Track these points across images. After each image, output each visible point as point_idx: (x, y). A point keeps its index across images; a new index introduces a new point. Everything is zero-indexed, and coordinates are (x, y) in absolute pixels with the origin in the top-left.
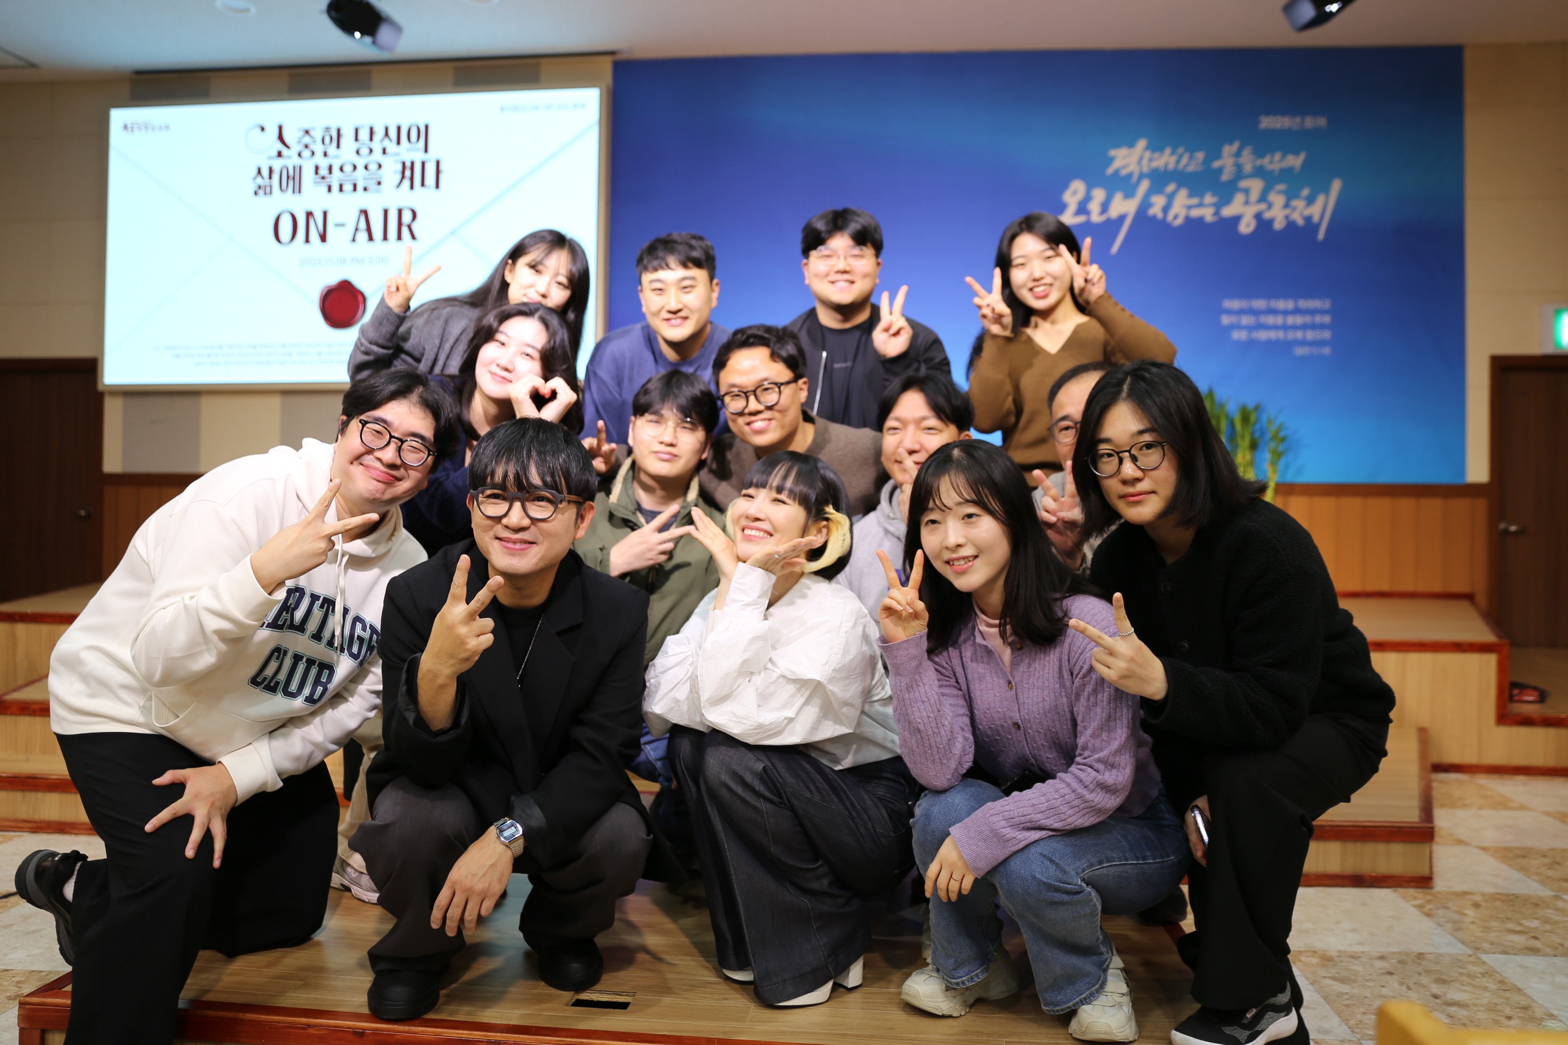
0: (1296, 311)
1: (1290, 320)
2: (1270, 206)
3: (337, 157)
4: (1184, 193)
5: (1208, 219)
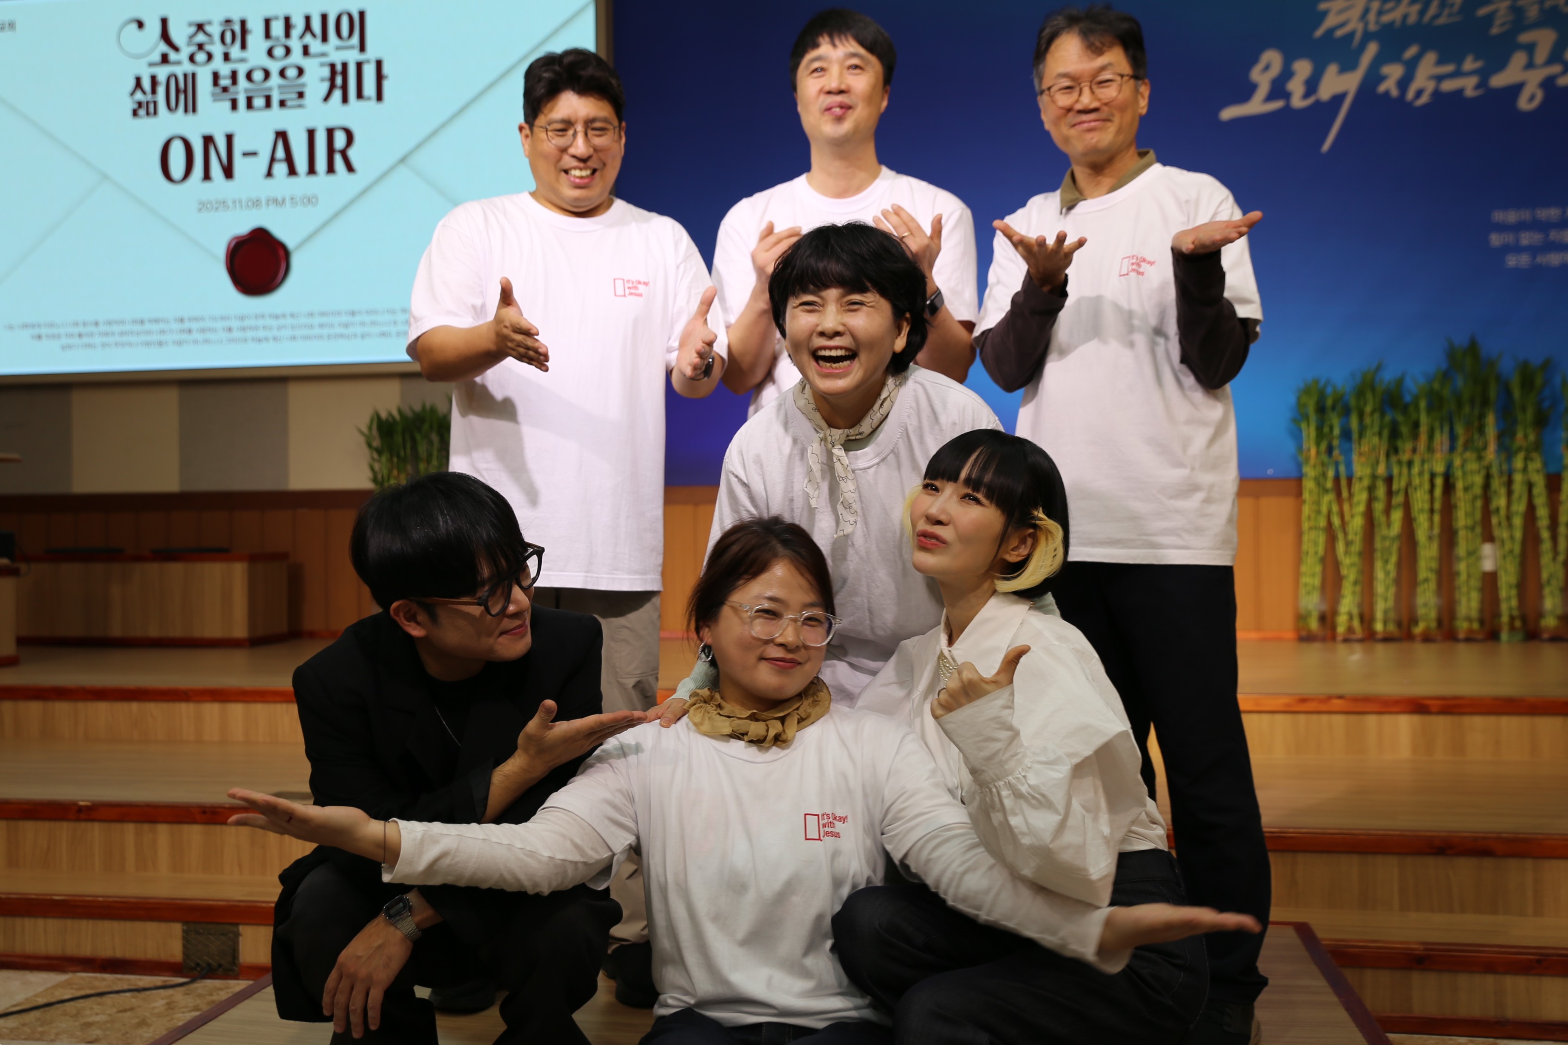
3: (242, 60)
4: (1430, 57)
5: (1470, 93)
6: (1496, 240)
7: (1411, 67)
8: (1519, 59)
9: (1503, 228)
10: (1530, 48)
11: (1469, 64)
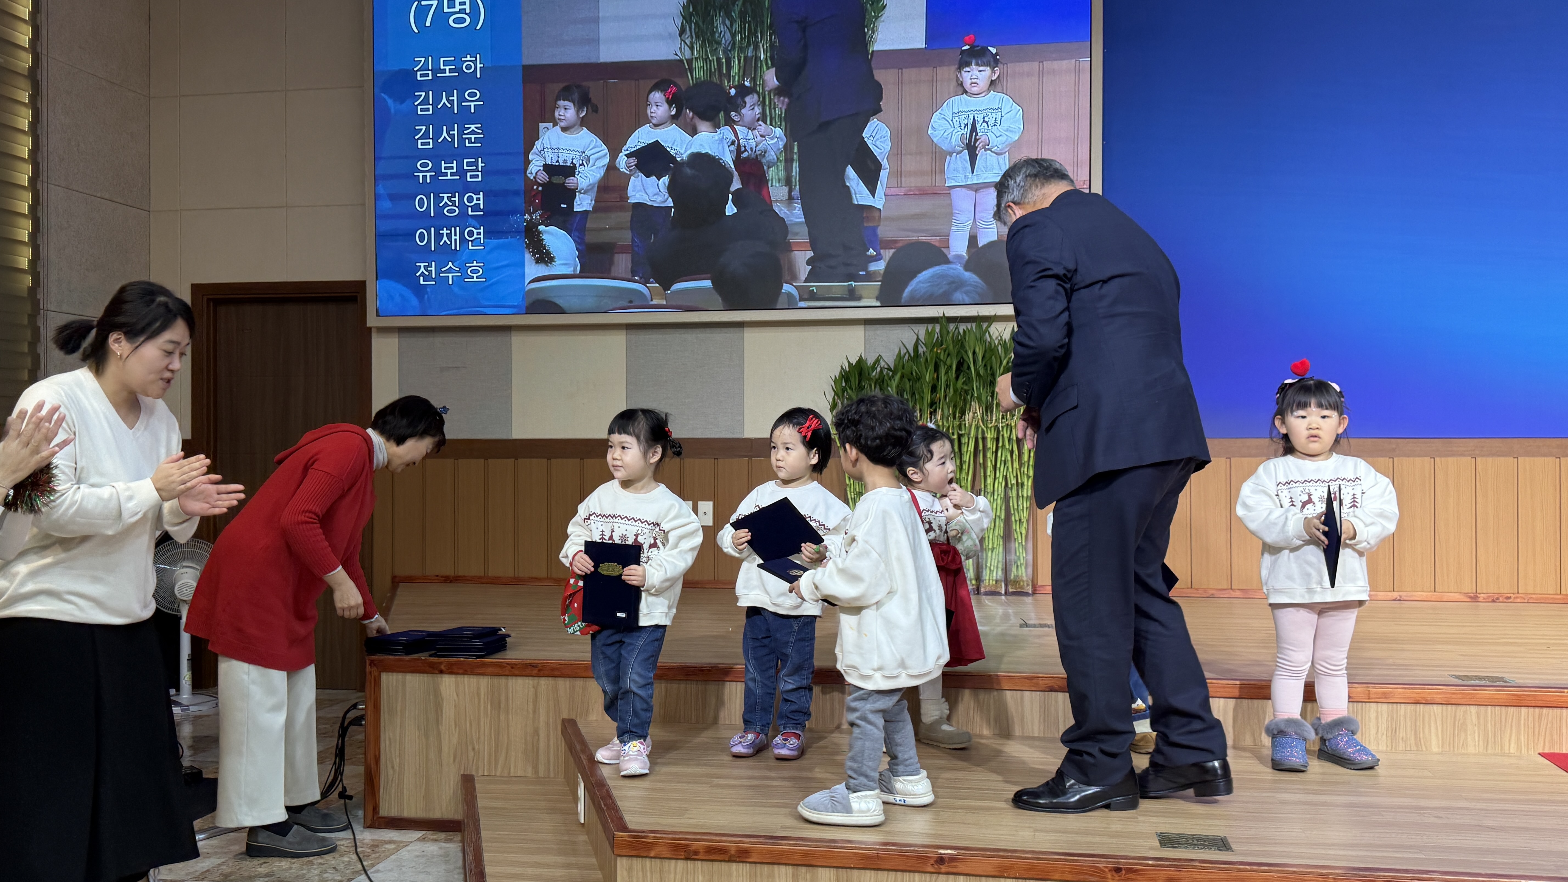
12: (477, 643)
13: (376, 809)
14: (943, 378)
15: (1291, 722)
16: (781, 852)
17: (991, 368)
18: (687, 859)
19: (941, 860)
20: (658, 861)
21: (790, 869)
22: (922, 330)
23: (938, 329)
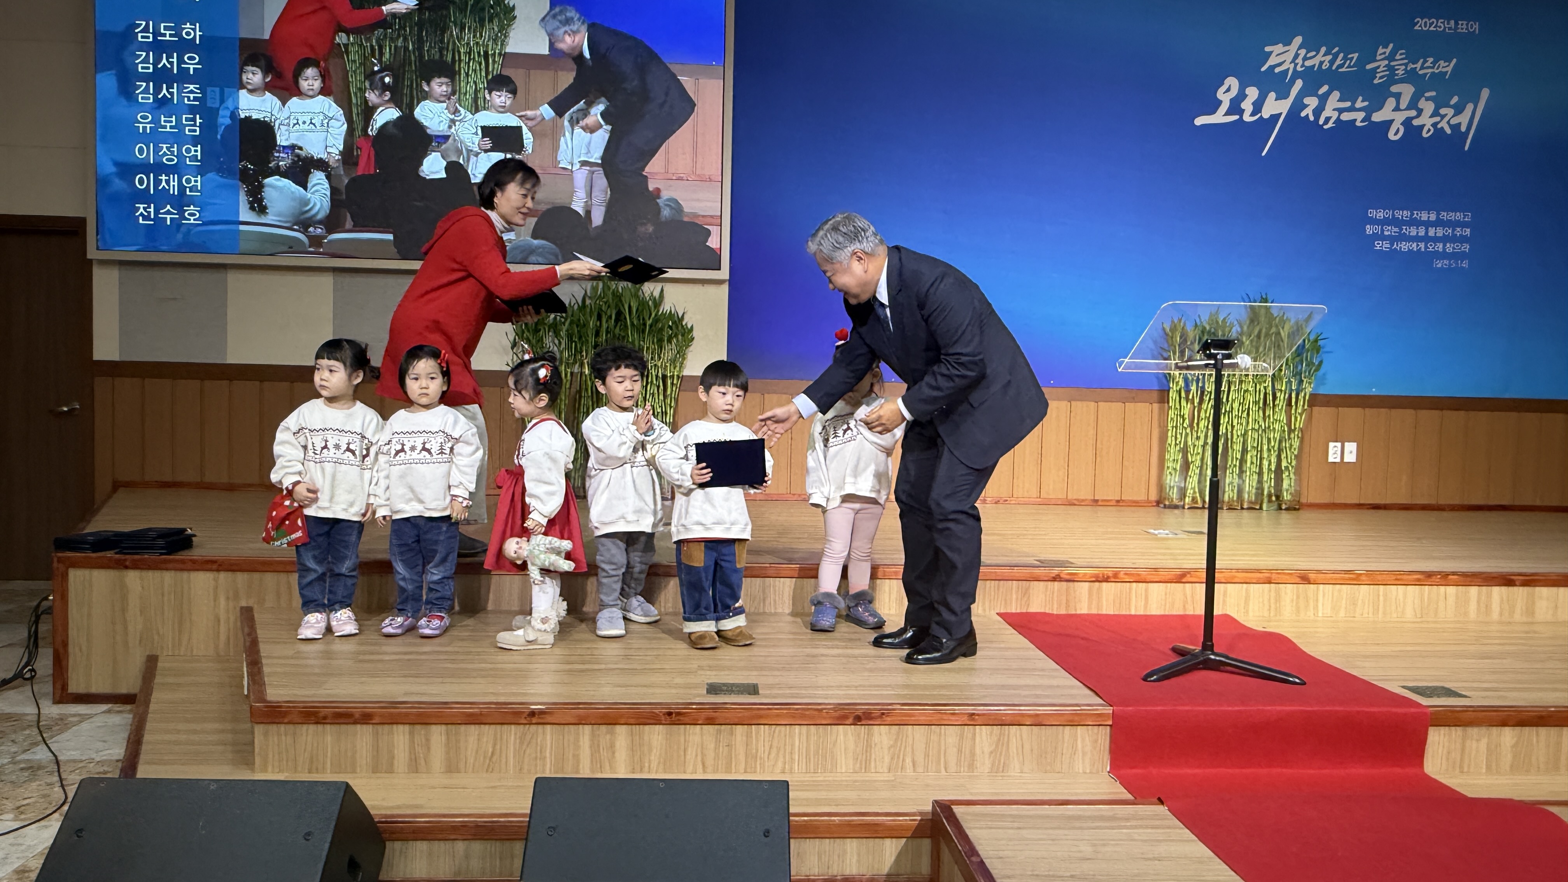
0: (1438, 223)
1: (1432, 231)
2: (1420, 112)
4: (1336, 95)
5: (1358, 124)
6: (1369, 230)
7: (1323, 99)
8: (1391, 103)
9: (1374, 222)
10: (1398, 96)
11: (1359, 104)
12: (161, 542)
13: (64, 687)
14: (605, 325)
15: (828, 595)
16: (400, 714)
17: (644, 319)
18: (317, 723)
19: (533, 714)
20: (291, 727)
21: (407, 727)
22: (589, 285)
23: (601, 285)
